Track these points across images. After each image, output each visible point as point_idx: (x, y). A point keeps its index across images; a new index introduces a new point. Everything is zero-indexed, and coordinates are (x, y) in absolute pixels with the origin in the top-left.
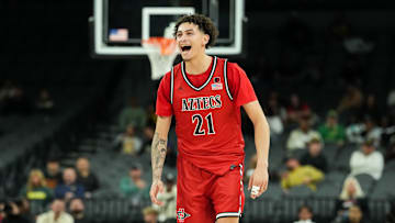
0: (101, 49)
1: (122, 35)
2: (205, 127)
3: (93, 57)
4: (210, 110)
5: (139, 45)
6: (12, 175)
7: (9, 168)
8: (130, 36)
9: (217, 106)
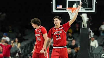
0: (54, 11)
1: (60, 7)
2: (59, 38)
3: (52, 13)
4: (60, 34)
5: (66, 10)
6: (29, 47)
7: (28, 45)
8: (63, 7)
9: (61, 33)
